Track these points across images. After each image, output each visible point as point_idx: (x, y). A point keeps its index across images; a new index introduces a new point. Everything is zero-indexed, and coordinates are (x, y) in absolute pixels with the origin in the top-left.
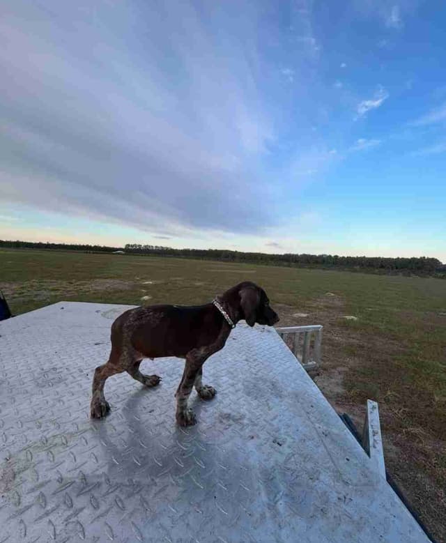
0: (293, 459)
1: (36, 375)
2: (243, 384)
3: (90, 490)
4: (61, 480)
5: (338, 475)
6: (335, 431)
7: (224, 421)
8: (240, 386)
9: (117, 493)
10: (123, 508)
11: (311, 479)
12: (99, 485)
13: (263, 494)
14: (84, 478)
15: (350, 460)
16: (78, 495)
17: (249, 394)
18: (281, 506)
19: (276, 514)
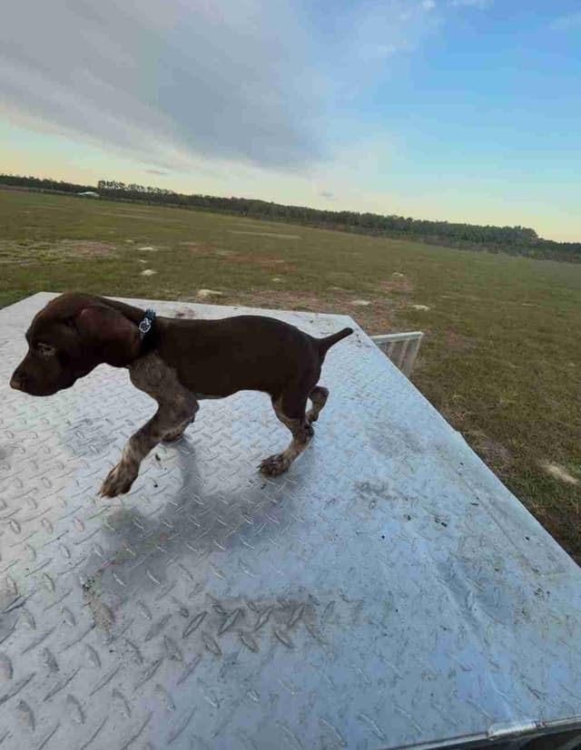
0: (467, 545)
1: (63, 434)
2: (367, 435)
3: (233, 624)
4: (185, 612)
5: (524, 561)
6: (501, 499)
7: (365, 495)
8: (363, 437)
9: (272, 622)
10: (290, 646)
11: (497, 570)
12: (242, 613)
13: (452, 600)
14: (217, 605)
15: (531, 538)
16: (220, 634)
17: (378, 448)
18: (478, 613)
19: (476, 627)
